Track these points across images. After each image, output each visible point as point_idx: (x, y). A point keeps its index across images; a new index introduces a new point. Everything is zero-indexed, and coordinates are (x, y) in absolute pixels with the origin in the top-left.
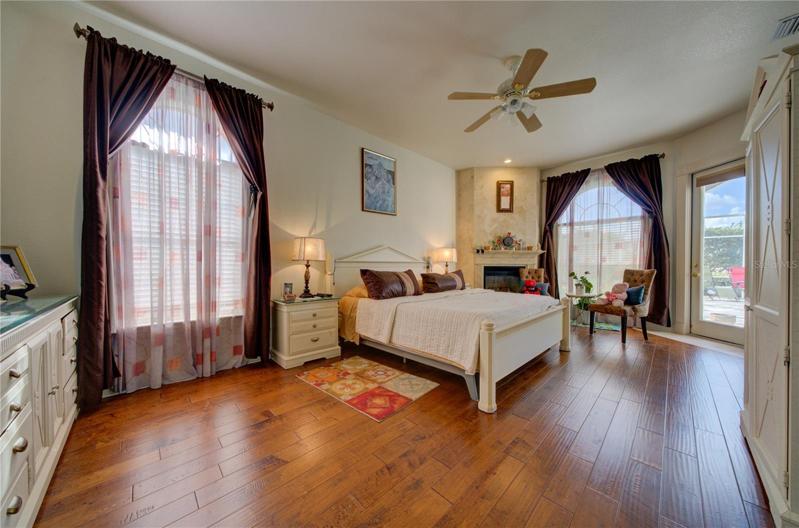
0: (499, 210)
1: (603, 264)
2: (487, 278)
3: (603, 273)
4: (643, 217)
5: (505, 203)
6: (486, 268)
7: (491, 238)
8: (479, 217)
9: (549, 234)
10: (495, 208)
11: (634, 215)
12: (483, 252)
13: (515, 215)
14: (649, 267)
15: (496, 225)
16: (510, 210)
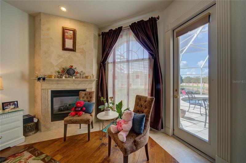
0: (64, 49)
1: (130, 88)
2: (54, 99)
3: (130, 94)
4: (149, 58)
5: (69, 44)
6: (53, 92)
7: (58, 69)
8: (46, 53)
9: (102, 67)
10: (61, 47)
11: (145, 57)
12: (44, 79)
13: (77, 53)
14: (152, 95)
15: (61, 60)
16: (73, 50)
